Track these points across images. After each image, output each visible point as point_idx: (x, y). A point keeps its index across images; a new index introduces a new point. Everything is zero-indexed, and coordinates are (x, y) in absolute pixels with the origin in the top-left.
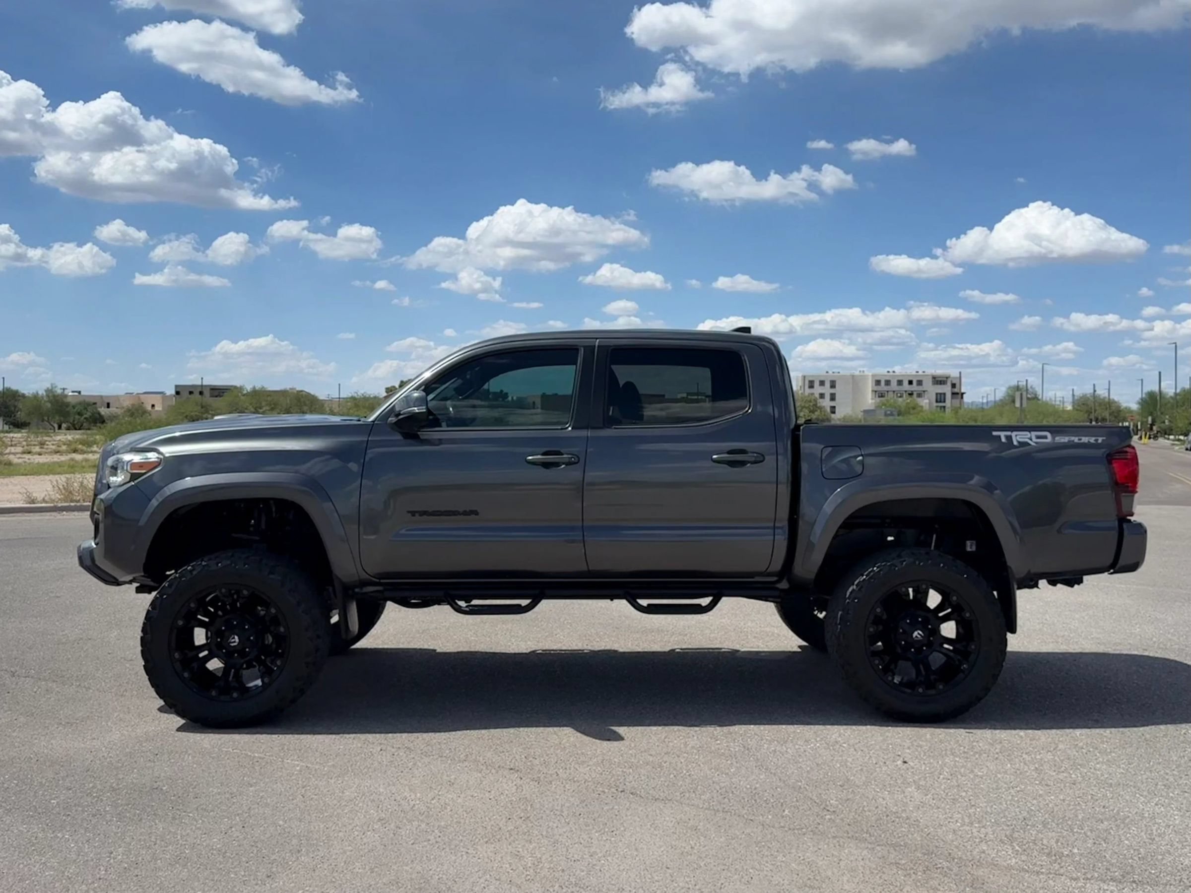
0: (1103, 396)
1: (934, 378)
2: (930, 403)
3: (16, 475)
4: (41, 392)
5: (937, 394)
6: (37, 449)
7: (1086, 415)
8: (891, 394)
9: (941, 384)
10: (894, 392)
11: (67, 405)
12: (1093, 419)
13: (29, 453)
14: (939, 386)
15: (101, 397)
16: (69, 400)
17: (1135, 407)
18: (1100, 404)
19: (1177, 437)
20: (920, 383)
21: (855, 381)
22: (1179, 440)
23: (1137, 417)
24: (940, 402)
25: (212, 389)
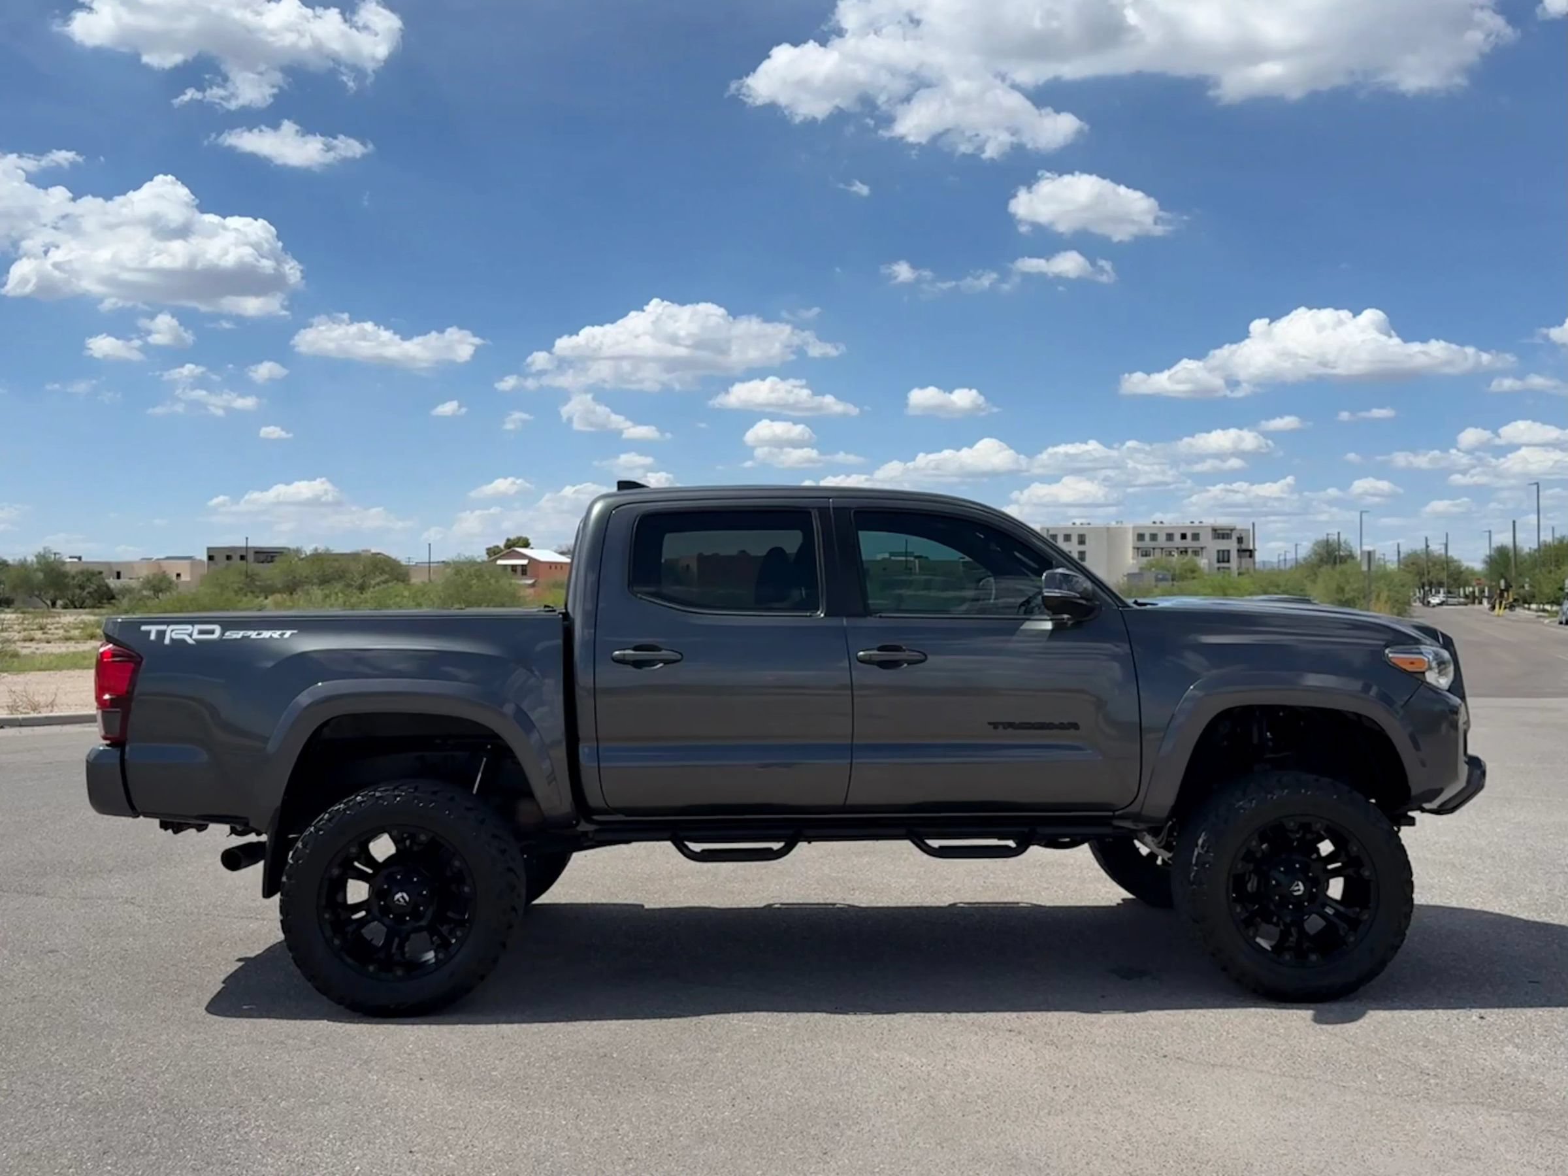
0: (1439, 552)
1: (1214, 530)
2: (1210, 564)
3: (31, 670)
4: (31, 558)
5: (1218, 551)
6: (38, 634)
7: (1418, 578)
8: (1158, 552)
9: (1223, 538)
10: (1162, 549)
11: (65, 575)
12: (1426, 583)
13: (32, 640)
14: (1220, 541)
15: (108, 564)
16: (68, 568)
17: (1478, 566)
18: (1435, 564)
19: (1541, 606)
20: (1196, 537)
21: (1111, 535)
22: (1544, 611)
23: (1483, 580)
24: (1223, 561)
25: (256, 553)
